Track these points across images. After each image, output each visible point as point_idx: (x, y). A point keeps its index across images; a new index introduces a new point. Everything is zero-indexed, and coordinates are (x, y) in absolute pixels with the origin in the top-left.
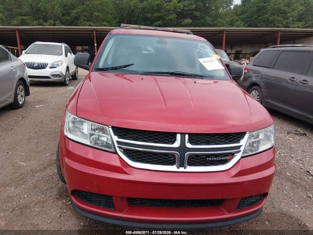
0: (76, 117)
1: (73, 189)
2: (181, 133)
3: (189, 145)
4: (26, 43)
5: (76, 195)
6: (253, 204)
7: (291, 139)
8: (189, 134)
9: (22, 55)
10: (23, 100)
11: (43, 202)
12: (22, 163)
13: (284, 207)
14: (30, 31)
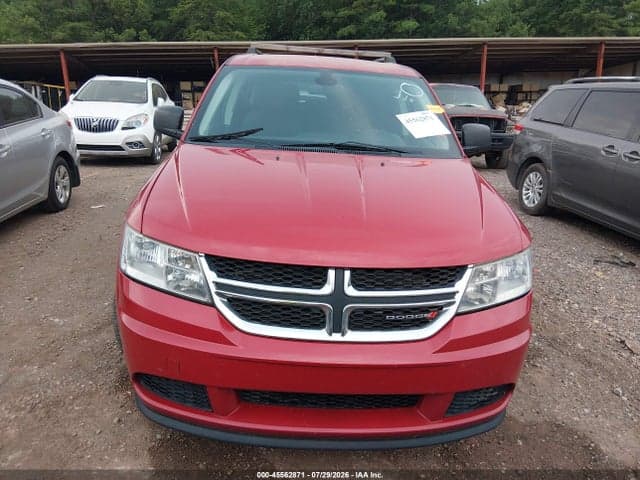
0: (141, 236)
1: (137, 371)
2: (336, 268)
3: (350, 291)
4: (80, 77)
5: (142, 383)
6: (482, 406)
7: (599, 274)
8: (353, 270)
9: (69, 104)
10: (68, 194)
11: (91, 394)
12: (57, 320)
13: (561, 412)
14: (87, 52)
